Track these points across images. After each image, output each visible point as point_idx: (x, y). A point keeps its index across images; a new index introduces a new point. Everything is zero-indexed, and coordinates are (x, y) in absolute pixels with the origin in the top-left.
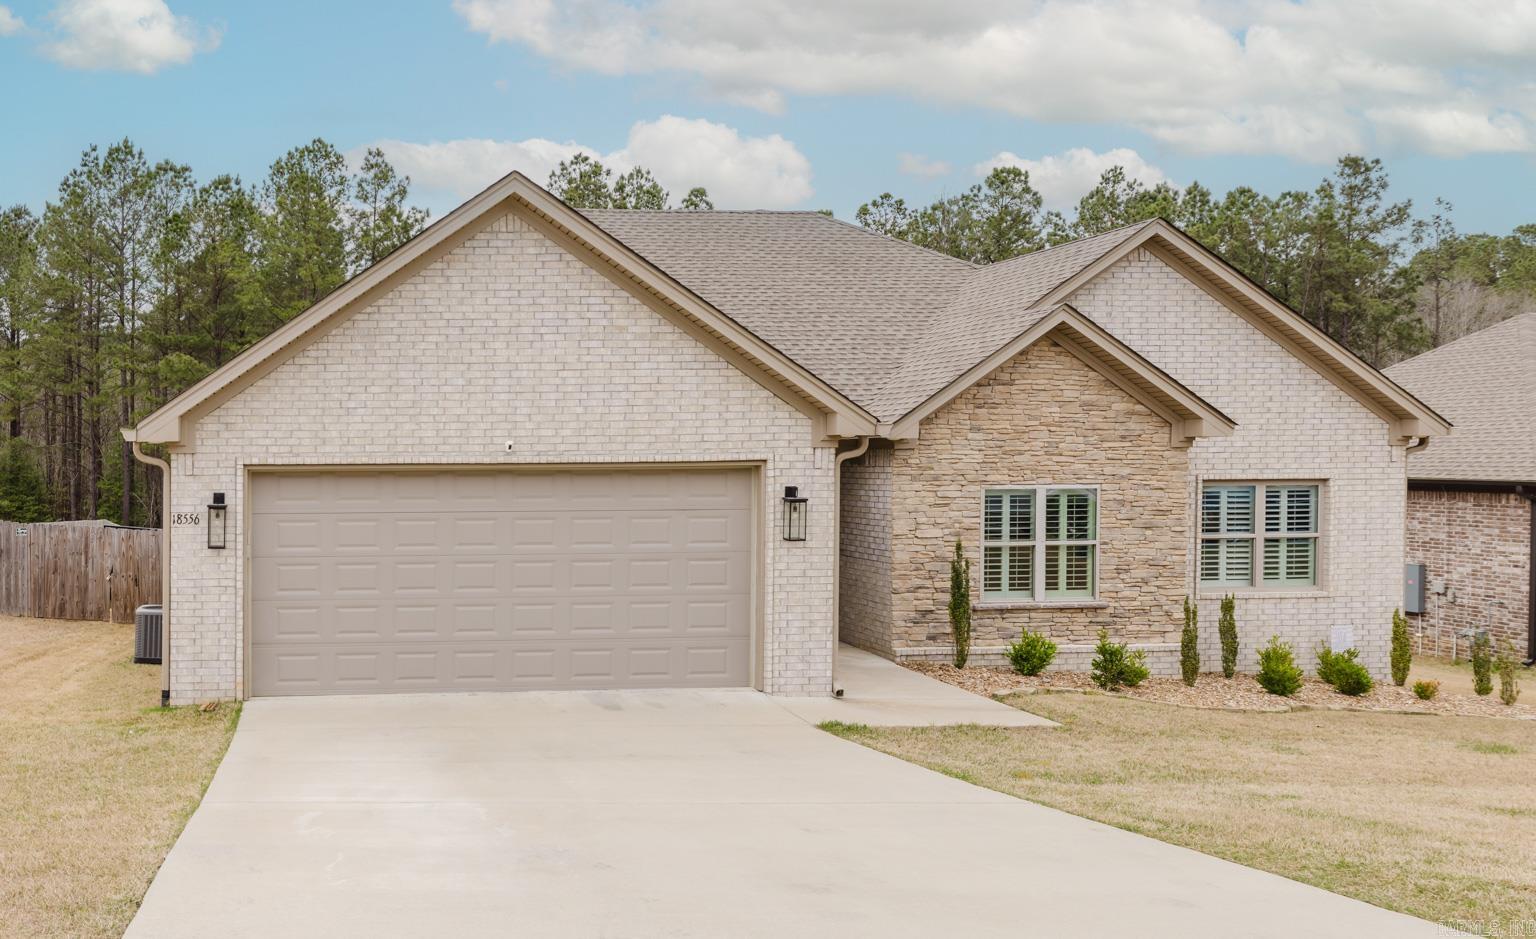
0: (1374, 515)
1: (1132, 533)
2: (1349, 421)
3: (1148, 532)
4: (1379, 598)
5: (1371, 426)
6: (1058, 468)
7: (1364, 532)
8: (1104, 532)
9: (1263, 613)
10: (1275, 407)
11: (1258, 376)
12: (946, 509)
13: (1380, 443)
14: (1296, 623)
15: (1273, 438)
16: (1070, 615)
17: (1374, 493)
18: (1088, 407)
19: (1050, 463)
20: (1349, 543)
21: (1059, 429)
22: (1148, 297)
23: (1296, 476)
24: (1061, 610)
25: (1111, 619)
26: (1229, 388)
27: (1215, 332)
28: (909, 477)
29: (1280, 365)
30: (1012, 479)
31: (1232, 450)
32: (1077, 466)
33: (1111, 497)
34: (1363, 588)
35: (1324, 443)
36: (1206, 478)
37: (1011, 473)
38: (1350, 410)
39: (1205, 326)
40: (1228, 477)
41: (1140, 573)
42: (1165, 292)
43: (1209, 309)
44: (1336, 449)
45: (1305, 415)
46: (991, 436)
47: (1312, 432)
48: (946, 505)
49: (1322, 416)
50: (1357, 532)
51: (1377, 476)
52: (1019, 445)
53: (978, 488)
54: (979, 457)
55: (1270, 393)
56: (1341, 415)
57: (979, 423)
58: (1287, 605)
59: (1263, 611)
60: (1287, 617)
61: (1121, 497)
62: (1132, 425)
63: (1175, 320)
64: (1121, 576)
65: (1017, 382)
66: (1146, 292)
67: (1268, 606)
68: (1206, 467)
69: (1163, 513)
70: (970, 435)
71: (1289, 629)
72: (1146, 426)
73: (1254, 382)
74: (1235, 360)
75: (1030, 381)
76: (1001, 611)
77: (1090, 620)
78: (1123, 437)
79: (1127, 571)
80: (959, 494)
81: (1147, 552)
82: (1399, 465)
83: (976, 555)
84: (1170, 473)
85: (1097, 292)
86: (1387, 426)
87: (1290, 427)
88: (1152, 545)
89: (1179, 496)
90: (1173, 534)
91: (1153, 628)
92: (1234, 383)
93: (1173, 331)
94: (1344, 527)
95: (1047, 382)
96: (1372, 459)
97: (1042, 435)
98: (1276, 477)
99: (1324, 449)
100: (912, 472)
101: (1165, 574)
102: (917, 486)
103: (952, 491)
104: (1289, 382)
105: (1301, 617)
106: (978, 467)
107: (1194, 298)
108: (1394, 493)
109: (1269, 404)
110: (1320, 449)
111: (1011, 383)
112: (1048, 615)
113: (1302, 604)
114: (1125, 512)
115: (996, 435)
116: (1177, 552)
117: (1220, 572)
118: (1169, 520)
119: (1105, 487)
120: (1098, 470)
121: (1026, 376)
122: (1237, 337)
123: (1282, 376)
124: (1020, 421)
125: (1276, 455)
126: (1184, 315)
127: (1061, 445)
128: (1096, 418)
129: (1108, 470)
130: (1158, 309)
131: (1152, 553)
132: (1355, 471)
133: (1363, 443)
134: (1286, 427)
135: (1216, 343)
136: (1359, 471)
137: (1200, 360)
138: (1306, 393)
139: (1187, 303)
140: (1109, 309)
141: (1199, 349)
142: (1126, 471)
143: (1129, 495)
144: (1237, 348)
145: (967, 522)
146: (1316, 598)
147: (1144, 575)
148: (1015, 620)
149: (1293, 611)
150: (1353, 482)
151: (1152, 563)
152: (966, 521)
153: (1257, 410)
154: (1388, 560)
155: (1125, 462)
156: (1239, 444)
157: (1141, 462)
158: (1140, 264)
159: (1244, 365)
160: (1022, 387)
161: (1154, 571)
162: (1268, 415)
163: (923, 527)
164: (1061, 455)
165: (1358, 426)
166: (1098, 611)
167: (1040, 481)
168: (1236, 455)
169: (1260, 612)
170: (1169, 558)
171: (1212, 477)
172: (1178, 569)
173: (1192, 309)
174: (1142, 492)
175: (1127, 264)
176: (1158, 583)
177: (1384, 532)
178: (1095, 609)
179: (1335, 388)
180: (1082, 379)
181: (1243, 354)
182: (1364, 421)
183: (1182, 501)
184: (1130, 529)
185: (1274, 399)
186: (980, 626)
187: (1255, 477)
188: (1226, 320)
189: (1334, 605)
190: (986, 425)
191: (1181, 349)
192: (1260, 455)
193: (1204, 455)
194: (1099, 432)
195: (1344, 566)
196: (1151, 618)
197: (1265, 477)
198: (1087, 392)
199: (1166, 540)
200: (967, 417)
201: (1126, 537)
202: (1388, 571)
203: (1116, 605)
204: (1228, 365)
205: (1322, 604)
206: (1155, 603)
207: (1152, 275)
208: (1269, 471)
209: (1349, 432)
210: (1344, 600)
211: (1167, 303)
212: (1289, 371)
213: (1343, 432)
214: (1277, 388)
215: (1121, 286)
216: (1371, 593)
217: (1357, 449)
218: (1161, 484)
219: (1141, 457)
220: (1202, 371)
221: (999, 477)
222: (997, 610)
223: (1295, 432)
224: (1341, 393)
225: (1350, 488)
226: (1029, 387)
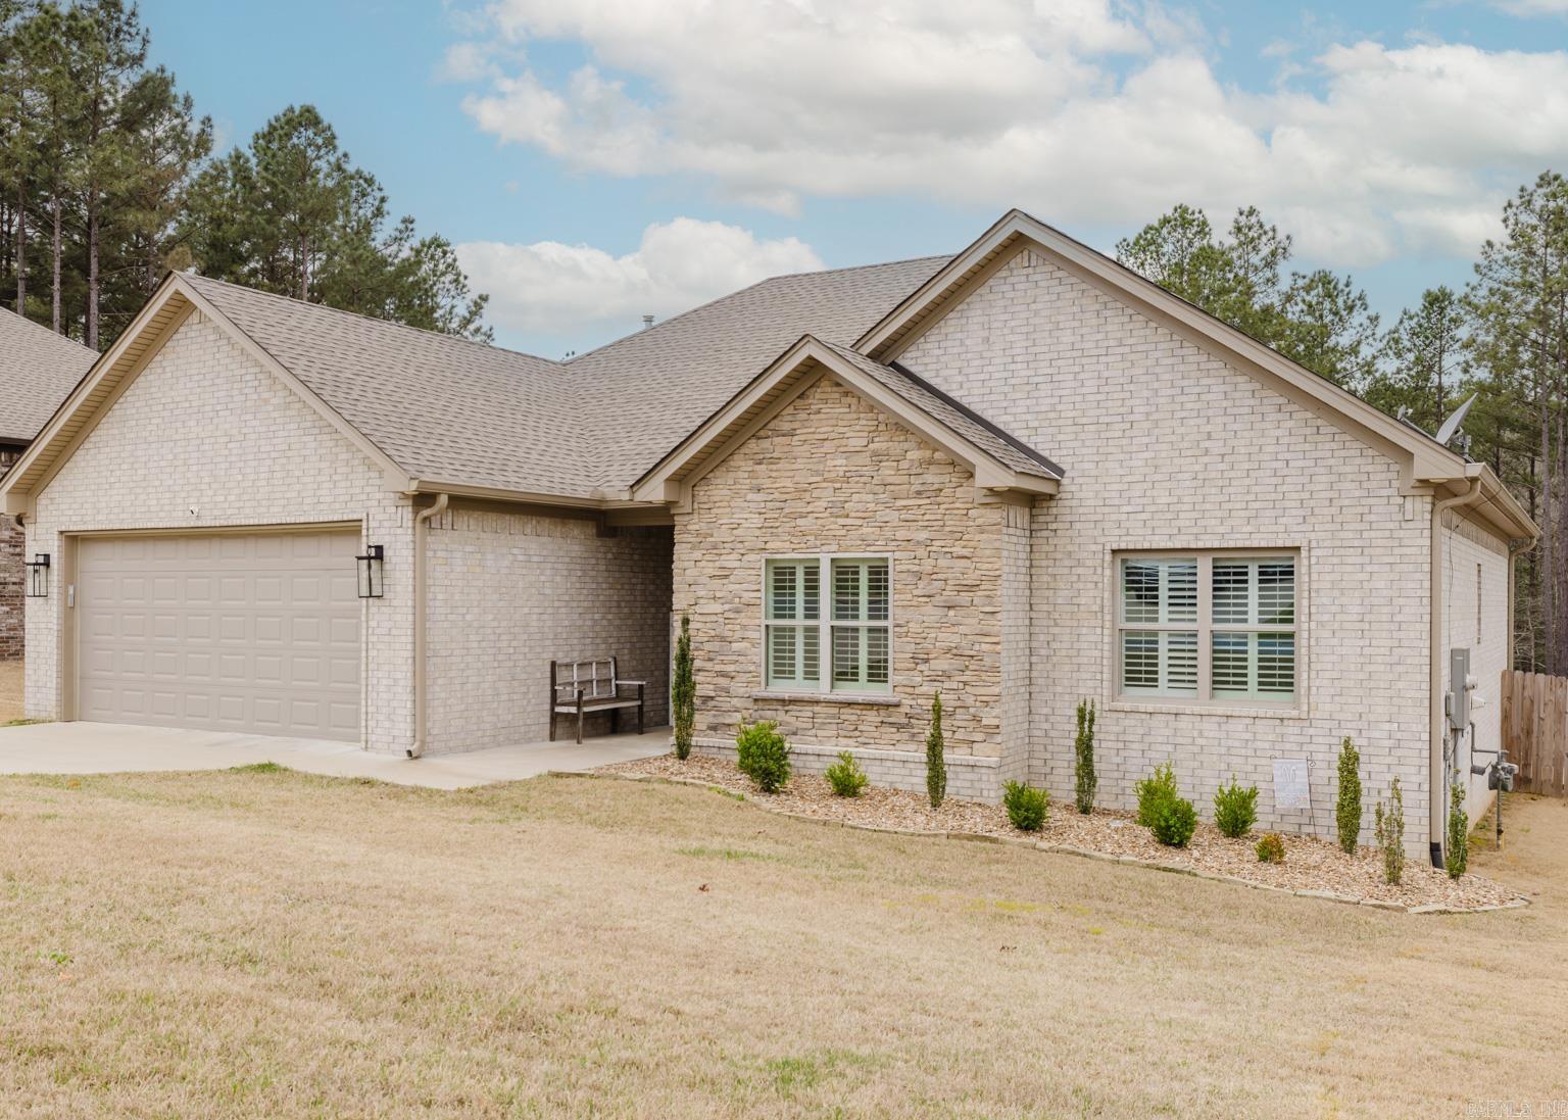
0: (1375, 601)
1: (931, 614)
2: (1331, 462)
3: (952, 613)
4: (1387, 726)
5: (1370, 468)
6: (843, 532)
7: (1359, 626)
8: (899, 611)
9: (1201, 735)
10: (1216, 447)
11: (1189, 406)
12: (725, 581)
13: (1385, 492)
14: (1250, 752)
15: (1213, 491)
16: (859, 712)
17: (1376, 568)
18: (878, 458)
19: (835, 526)
20: (1335, 641)
21: (844, 485)
22: (1036, 313)
23: (1248, 544)
24: (849, 704)
25: (906, 721)
26: (1147, 425)
27: (1127, 350)
28: (689, 546)
29: (1223, 388)
30: (793, 546)
31: (1153, 508)
32: (865, 530)
33: (904, 568)
34: (1360, 709)
35: (1295, 496)
36: (1115, 547)
37: (794, 540)
38: (1334, 446)
39: (1112, 343)
40: (1146, 546)
41: (941, 664)
42: (1059, 303)
43: (1116, 320)
44: (1312, 503)
45: (1262, 457)
46: (772, 497)
47: (1274, 481)
48: (726, 577)
49: (1287, 456)
50: (1347, 625)
51: (1380, 542)
52: (800, 507)
53: (758, 557)
54: (757, 521)
55: (1209, 428)
56: (1319, 454)
57: (759, 481)
58: (1237, 726)
59: (1201, 732)
60: (1237, 744)
61: (916, 568)
62: (929, 478)
63: (1072, 339)
64: (920, 667)
65: (798, 432)
66: (1033, 306)
67: (1209, 726)
68: (1117, 532)
69: (972, 588)
70: (750, 496)
71: (1241, 760)
72: (947, 478)
73: (1184, 414)
74: (1156, 385)
75: (812, 430)
76: (783, 702)
77: (880, 719)
78: (919, 493)
79: (926, 661)
80: (737, 564)
81: (948, 639)
82: (1419, 525)
83: (755, 635)
84: (977, 537)
85: (972, 313)
86: (1397, 467)
87: (1239, 474)
88: (955, 629)
89: (990, 566)
90: (981, 616)
91: (957, 736)
92: (1155, 416)
93: (1069, 354)
94: (1326, 617)
95: (831, 429)
96: (1373, 518)
97: (825, 493)
98: (1216, 545)
99: (1293, 504)
100: (691, 540)
101: (971, 667)
102: (697, 555)
103: (730, 561)
104: (1235, 411)
105: (1259, 744)
106: (758, 533)
107: (1097, 307)
108: (1411, 568)
109: (1207, 444)
110: (1288, 504)
111: (792, 434)
112: (836, 710)
113: (1260, 725)
114: (923, 587)
115: (776, 495)
116: (988, 639)
117: (1159, 676)
118: (978, 597)
119: (898, 555)
120: (889, 534)
121: (806, 424)
122: (1158, 354)
123: (1225, 404)
124: (803, 478)
125: (1219, 514)
126: (1084, 331)
127: (846, 505)
128: (887, 471)
129: (901, 534)
130: (1049, 327)
131: (956, 639)
132: (1342, 535)
133: (1357, 494)
134: (1232, 474)
135: (1129, 364)
136: (1351, 535)
137: (1106, 389)
138: (1264, 425)
139: (1087, 315)
140: (985, 334)
141: (1106, 374)
142: (923, 535)
143: (927, 566)
144: (1158, 370)
145: (747, 597)
146: (1282, 719)
147: (946, 667)
148: (798, 714)
149: (1249, 736)
150: (1342, 552)
151: (954, 651)
152: (745, 595)
153: (1189, 453)
154: (1400, 669)
155: (920, 523)
156: (1165, 500)
157: (941, 523)
158: (1025, 271)
159: (1169, 392)
160: (803, 438)
161: (958, 663)
162: (1206, 459)
163: (702, 601)
164: (847, 516)
165: (1348, 469)
166: (891, 709)
167: (824, 548)
168: (1160, 516)
169: (1196, 734)
170: (977, 647)
171: (1123, 546)
172: (988, 661)
173: (1094, 322)
174: (942, 562)
175: (1009, 273)
176: (964, 679)
177: (1394, 627)
178: (888, 706)
179: (1309, 415)
180: (870, 423)
181: (1167, 377)
182: (1358, 461)
183: (991, 573)
184: (929, 609)
185: (1214, 435)
186: (761, 718)
187: (1185, 546)
188: (1142, 333)
189: (1311, 731)
190: (767, 483)
191: (1082, 376)
192: (1195, 515)
193: (1114, 517)
194: (892, 488)
195: (1328, 675)
196: (954, 723)
197: (1201, 545)
198: (876, 439)
199: (971, 623)
200: (746, 475)
201: (925, 618)
202: (1400, 685)
203: (913, 703)
204: (1146, 393)
205: (1291, 729)
206: (959, 703)
207: (1040, 284)
208: (1208, 537)
209: (1334, 478)
210: (1328, 724)
211: (1061, 318)
212: (1237, 395)
213: (1324, 479)
214: (1219, 420)
215: (1001, 303)
216: (1372, 718)
217: (1347, 502)
218: (965, 552)
219: (939, 517)
220: (1110, 403)
221: (779, 544)
222: (778, 700)
223: (1247, 481)
224: (1319, 422)
225: (1335, 560)
226: (810, 436)
